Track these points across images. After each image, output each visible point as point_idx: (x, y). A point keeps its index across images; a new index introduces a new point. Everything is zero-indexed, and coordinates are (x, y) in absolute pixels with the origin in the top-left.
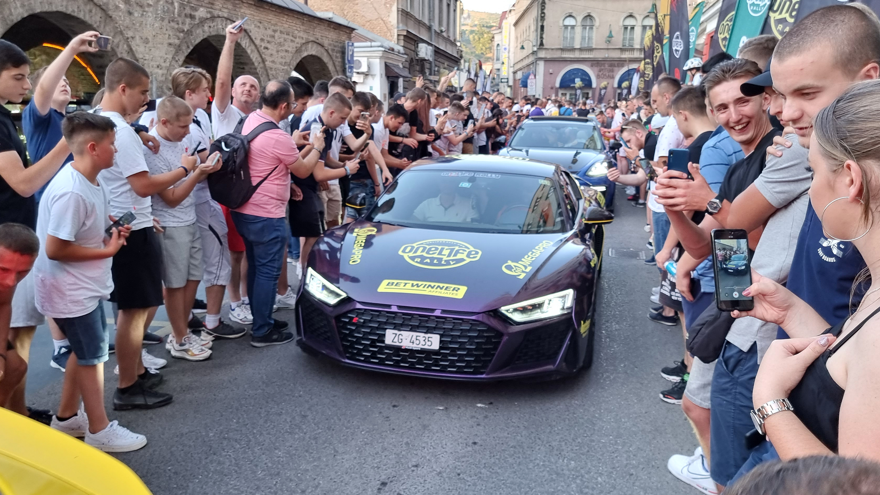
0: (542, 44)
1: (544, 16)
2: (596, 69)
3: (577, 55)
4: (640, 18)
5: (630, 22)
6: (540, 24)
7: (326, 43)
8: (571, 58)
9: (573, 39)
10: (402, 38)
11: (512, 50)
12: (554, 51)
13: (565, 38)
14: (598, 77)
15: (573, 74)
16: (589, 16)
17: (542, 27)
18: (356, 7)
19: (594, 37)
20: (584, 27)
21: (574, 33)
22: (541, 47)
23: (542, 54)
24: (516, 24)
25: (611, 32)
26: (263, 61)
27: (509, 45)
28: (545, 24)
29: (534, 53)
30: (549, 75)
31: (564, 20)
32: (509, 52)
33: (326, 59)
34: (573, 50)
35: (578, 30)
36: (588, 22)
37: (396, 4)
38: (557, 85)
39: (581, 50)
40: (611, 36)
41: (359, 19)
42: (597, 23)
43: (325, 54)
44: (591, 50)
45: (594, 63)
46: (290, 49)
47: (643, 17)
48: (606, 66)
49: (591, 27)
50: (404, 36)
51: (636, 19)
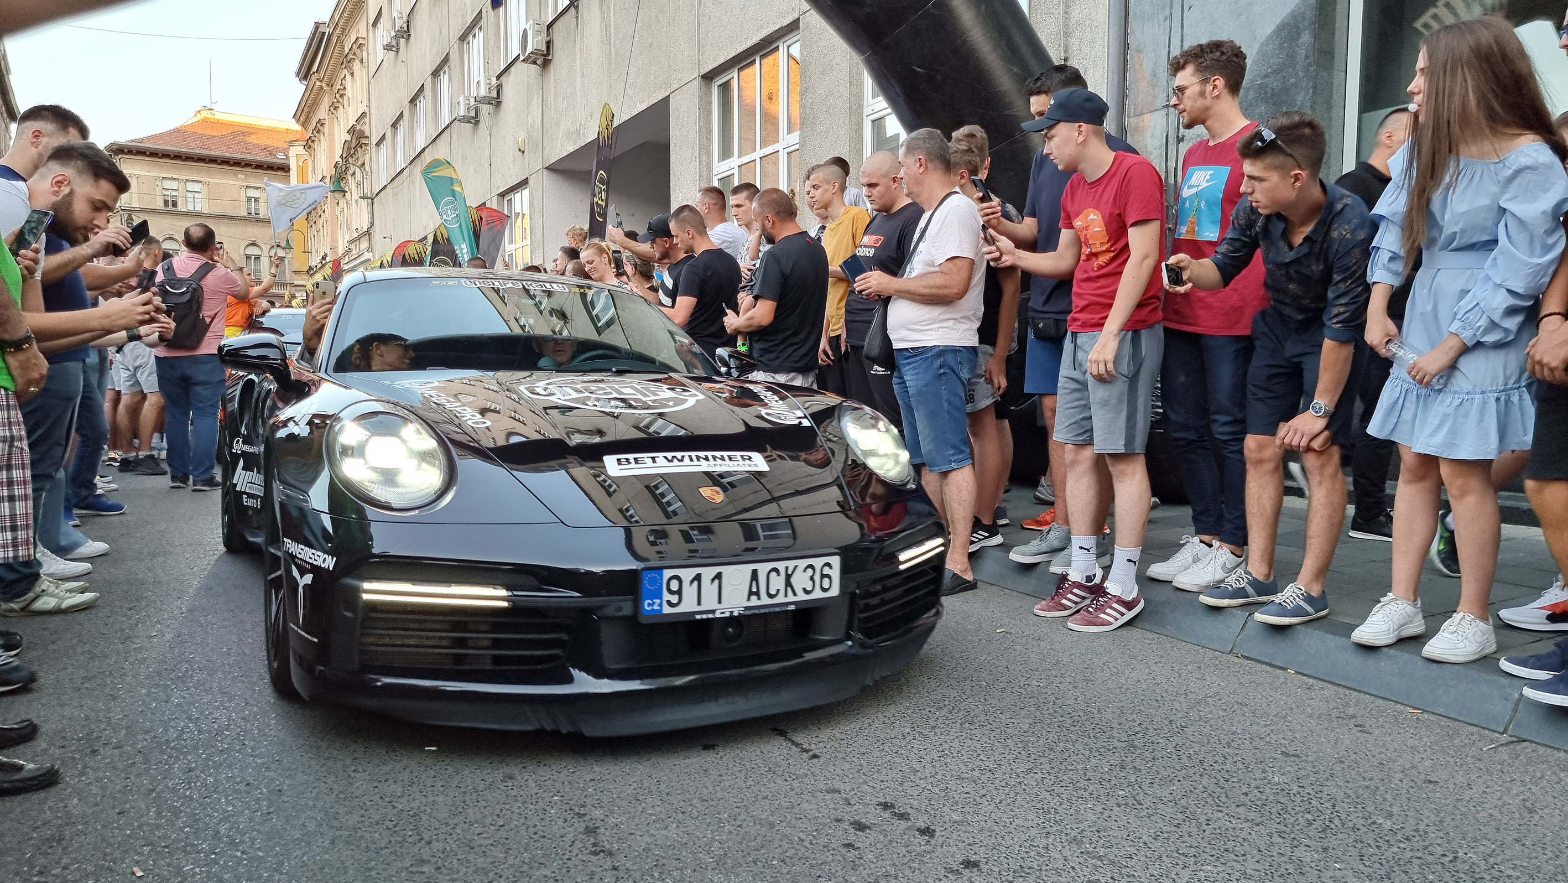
51: (261, 248)
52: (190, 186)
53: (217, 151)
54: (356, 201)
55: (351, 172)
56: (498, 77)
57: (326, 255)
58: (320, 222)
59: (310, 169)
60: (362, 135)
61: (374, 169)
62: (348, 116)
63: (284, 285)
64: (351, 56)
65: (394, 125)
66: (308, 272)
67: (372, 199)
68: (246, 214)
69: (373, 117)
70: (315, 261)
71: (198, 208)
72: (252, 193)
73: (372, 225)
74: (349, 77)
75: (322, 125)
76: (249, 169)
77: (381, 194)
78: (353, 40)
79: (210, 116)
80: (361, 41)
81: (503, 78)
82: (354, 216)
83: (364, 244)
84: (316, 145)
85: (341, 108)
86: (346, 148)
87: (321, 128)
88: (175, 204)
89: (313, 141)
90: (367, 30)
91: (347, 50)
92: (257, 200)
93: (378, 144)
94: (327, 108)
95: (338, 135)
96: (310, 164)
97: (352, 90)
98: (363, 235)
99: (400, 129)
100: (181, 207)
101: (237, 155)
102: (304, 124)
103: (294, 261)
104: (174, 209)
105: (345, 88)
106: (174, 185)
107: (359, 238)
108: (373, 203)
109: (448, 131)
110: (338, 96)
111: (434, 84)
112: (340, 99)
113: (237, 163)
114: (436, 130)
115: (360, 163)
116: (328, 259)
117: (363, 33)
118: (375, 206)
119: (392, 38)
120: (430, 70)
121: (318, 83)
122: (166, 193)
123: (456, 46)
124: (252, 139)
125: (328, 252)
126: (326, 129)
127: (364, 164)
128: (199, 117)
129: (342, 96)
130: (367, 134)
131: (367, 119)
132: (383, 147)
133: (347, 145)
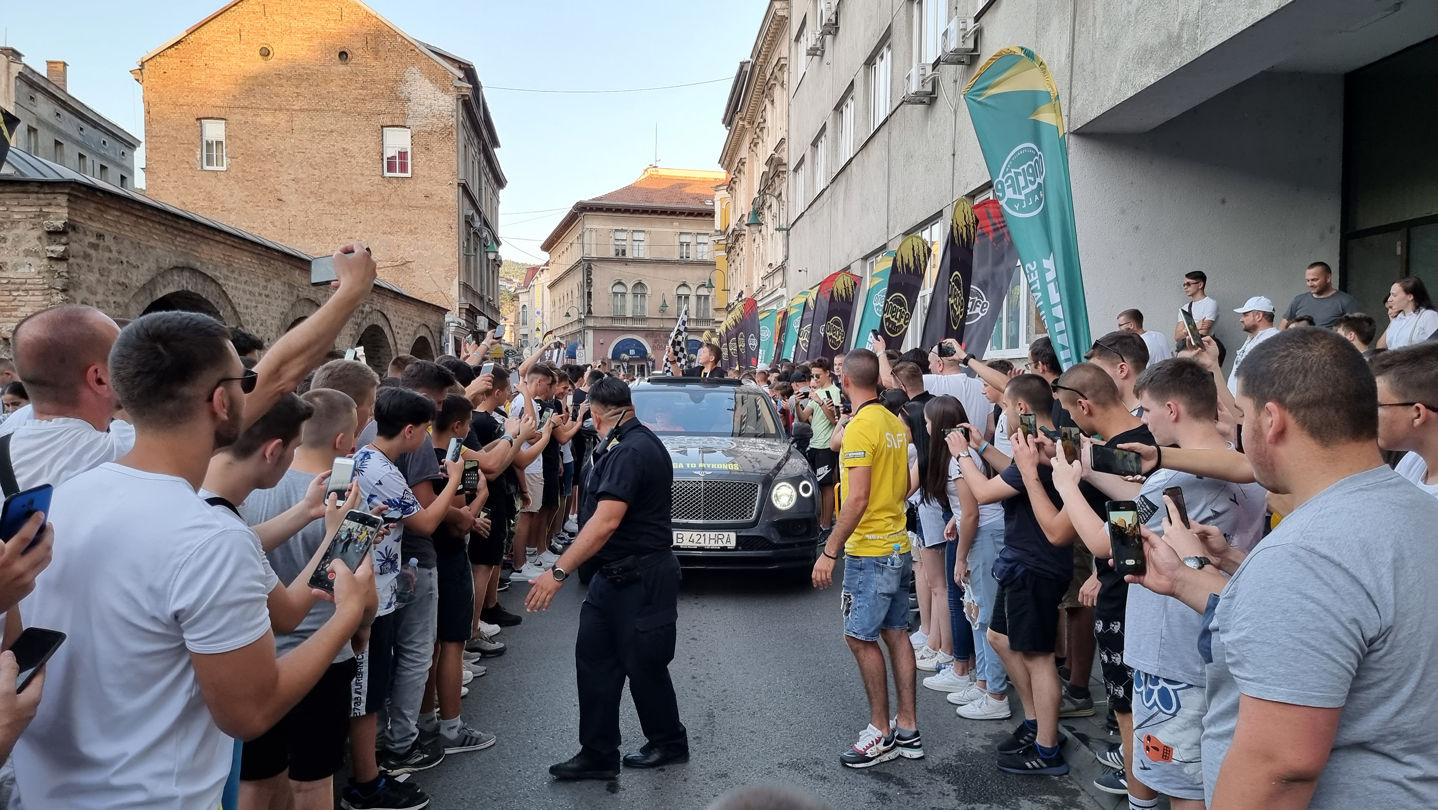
0: (590, 312)
1: (591, 282)
2: (651, 340)
3: (629, 324)
4: (694, 288)
5: (683, 291)
6: (586, 291)
7: (431, 324)
8: (623, 327)
9: (623, 307)
10: (464, 311)
11: (547, 314)
12: (604, 320)
13: (615, 306)
14: (654, 348)
15: (627, 345)
16: (640, 284)
17: (589, 294)
18: (412, 280)
19: (647, 306)
20: (635, 295)
21: (625, 301)
22: (589, 315)
23: (590, 323)
24: (551, 287)
25: (665, 301)
26: (396, 344)
27: (542, 309)
28: (592, 290)
29: (580, 321)
30: (599, 346)
31: (613, 287)
32: (543, 317)
33: (430, 339)
34: (625, 319)
35: (629, 297)
36: (639, 290)
37: (457, 277)
38: (610, 357)
39: (633, 319)
40: (664, 305)
41: (416, 292)
42: (649, 292)
43: (430, 335)
44: (643, 319)
45: (648, 333)
46: (411, 333)
47: (697, 286)
48: (662, 337)
49: (643, 295)
50: (466, 309)
51: (690, 288)
52: (637, 236)
53: (658, 204)
54: (772, 235)
55: (768, 205)
56: (977, 18)
57: (742, 292)
58: (738, 260)
59: (732, 210)
60: (780, 163)
61: (791, 199)
62: (767, 148)
63: (708, 321)
64: (772, 82)
65: (815, 144)
66: (727, 309)
67: (788, 230)
68: (678, 258)
69: (792, 141)
70: (733, 299)
71: (641, 256)
72: (685, 239)
73: (787, 258)
74: (769, 107)
75: (743, 164)
76: (683, 217)
77: (797, 223)
78: (774, 63)
79: (654, 173)
80: (783, 62)
81: (984, 20)
82: (769, 252)
83: (778, 280)
84: (737, 186)
85: (761, 143)
86: (763, 180)
87: (742, 167)
88: (624, 253)
89: (735, 183)
90: (790, 49)
91: (768, 76)
92: (688, 245)
93: (796, 170)
94: (748, 146)
95: (757, 168)
96: (731, 205)
97: (772, 119)
98: (778, 269)
99: (822, 146)
100: (629, 256)
101: (674, 205)
102: (728, 168)
103: (717, 299)
104: (623, 257)
105: (765, 121)
106: (623, 236)
107: (773, 274)
108: (788, 235)
109: (886, 126)
110: (758, 130)
111: (867, 75)
112: (760, 134)
113: (673, 213)
114: (867, 133)
115: (776, 194)
116: (744, 297)
117: (785, 54)
118: (790, 237)
119: (817, 40)
120: (863, 59)
121: (741, 123)
122: (617, 243)
123: (903, 10)
124: (688, 190)
125: (744, 289)
126: (746, 168)
127: (780, 194)
128: (646, 175)
129: (762, 130)
130: (785, 161)
131: (785, 146)
132: (801, 172)
133: (764, 178)
